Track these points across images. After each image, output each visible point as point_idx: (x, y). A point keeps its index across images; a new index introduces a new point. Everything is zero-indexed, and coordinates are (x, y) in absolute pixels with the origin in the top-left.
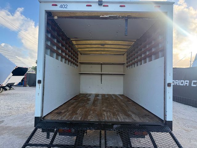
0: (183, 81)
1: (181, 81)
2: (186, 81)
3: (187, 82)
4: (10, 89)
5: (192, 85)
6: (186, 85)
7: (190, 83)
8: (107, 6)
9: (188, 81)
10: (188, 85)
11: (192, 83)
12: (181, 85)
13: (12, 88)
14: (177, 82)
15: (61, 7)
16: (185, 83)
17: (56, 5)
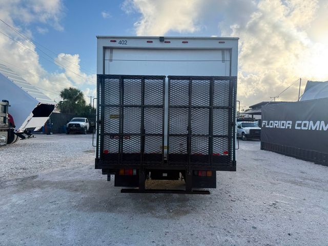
0: (285, 122)
1: (282, 122)
2: (288, 122)
3: (289, 124)
4: (29, 137)
5: (296, 128)
6: (288, 127)
7: (293, 125)
8: (169, 42)
9: (291, 122)
10: (290, 128)
11: (296, 125)
12: (281, 127)
13: (32, 136)
14: (276, 123)
15: (120, 43)
16: (287, 125)
17: (115, 41)
